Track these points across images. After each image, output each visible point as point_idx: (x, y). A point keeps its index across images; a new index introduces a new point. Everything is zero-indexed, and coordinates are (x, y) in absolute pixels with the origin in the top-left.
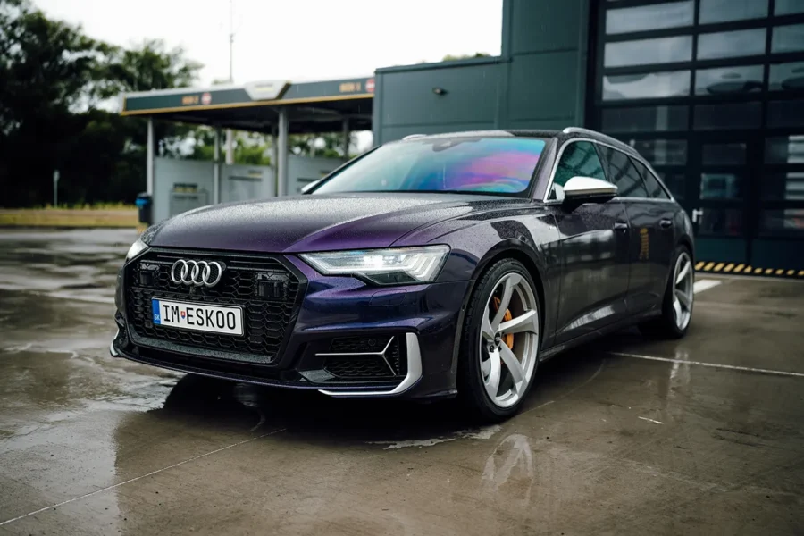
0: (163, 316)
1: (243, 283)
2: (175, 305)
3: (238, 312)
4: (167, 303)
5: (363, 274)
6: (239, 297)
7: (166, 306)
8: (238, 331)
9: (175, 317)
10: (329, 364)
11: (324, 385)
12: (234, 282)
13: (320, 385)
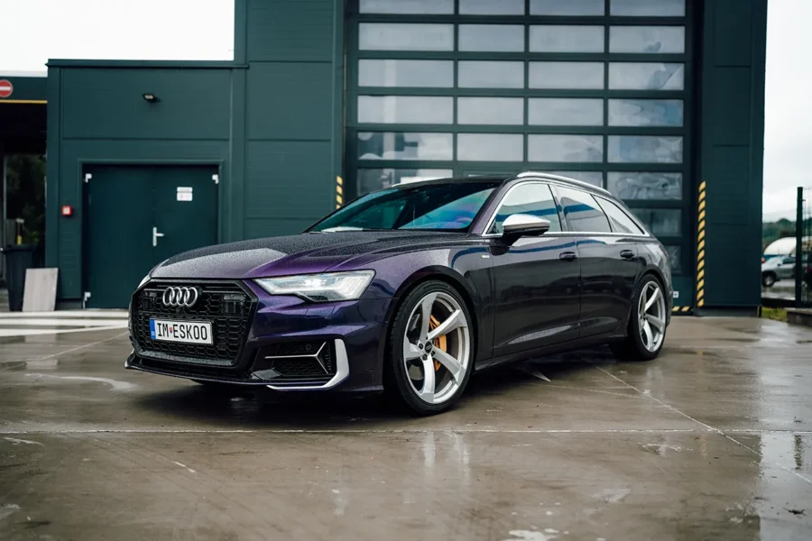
0: (157, 333)
1: (213, 303)
2: (165, 323)
3: (208, 326)
4: (160, 322)
5: (302, 294)
6: (210, 314)
7: (159, 324)
8: (209, 341)
9: (166, 332)
10: (277, 365)
11: (273, 382)
12: (206, 303)
13: (268, 381)
